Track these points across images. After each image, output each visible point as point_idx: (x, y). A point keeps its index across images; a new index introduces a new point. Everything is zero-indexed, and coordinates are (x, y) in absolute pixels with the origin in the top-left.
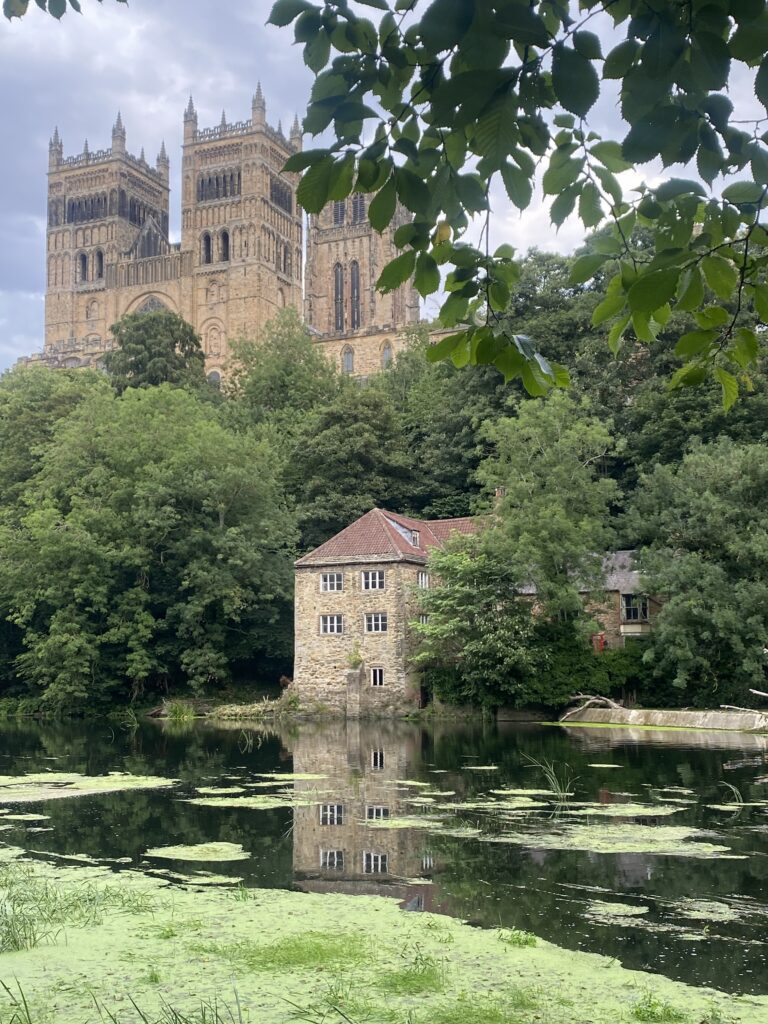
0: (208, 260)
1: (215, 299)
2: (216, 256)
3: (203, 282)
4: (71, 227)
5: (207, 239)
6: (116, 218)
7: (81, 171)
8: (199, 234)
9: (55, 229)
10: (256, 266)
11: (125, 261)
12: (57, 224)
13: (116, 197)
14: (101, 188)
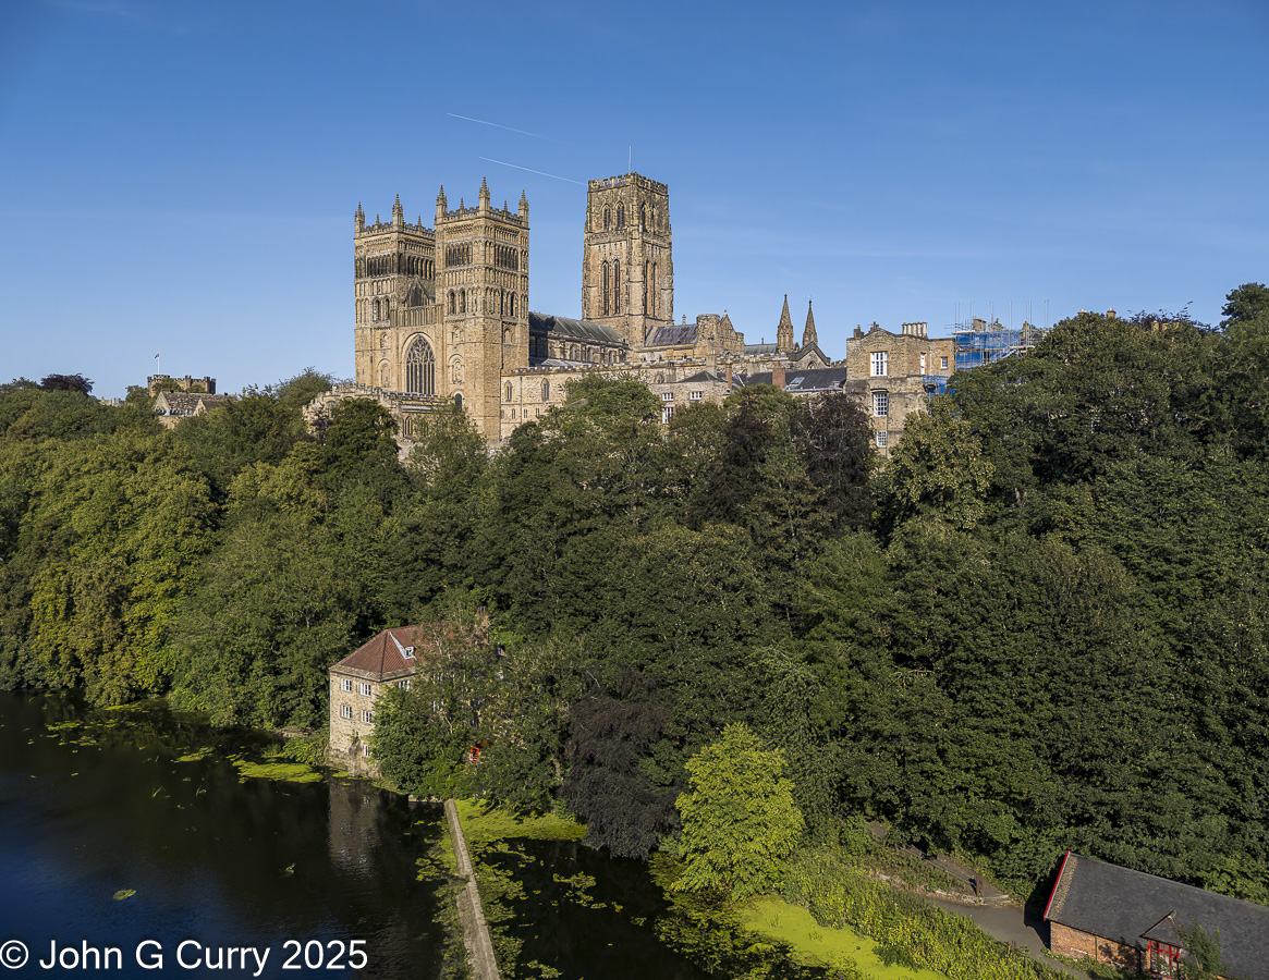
0: (453, 311)
1: (458, 339)
2: (458, 309)
3: (449, 327)
4: (369, 279)
5: (453, 294)
6: (396, 276)
7: (374, 238)
8: (446, 291)
9: (359, 281)
10: (481, 320)
11: (402, 308)
12: (361, 277)
13: (396, 258)
14: (387, 252)
